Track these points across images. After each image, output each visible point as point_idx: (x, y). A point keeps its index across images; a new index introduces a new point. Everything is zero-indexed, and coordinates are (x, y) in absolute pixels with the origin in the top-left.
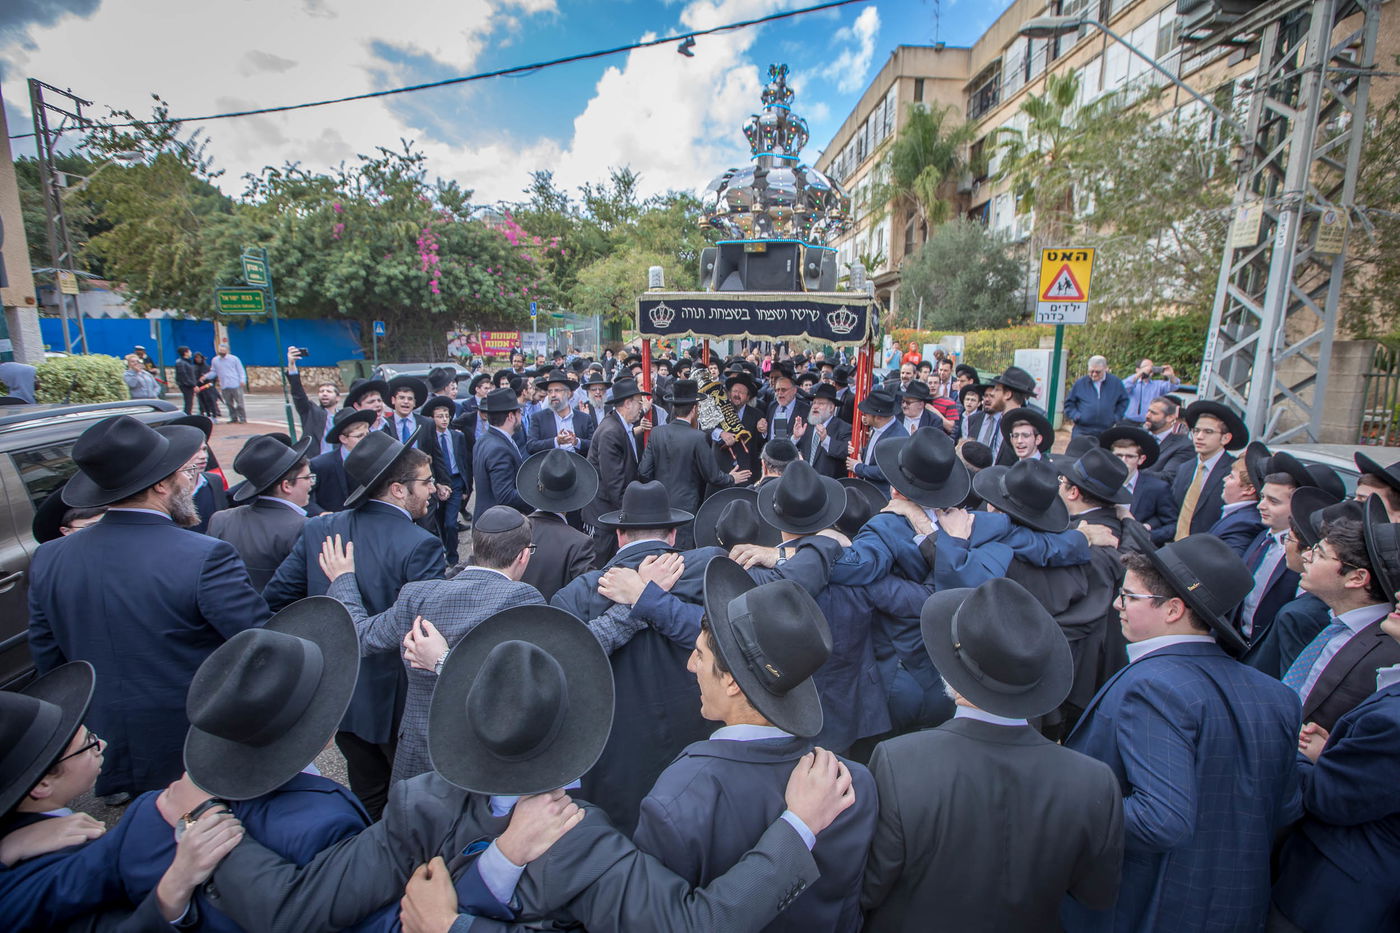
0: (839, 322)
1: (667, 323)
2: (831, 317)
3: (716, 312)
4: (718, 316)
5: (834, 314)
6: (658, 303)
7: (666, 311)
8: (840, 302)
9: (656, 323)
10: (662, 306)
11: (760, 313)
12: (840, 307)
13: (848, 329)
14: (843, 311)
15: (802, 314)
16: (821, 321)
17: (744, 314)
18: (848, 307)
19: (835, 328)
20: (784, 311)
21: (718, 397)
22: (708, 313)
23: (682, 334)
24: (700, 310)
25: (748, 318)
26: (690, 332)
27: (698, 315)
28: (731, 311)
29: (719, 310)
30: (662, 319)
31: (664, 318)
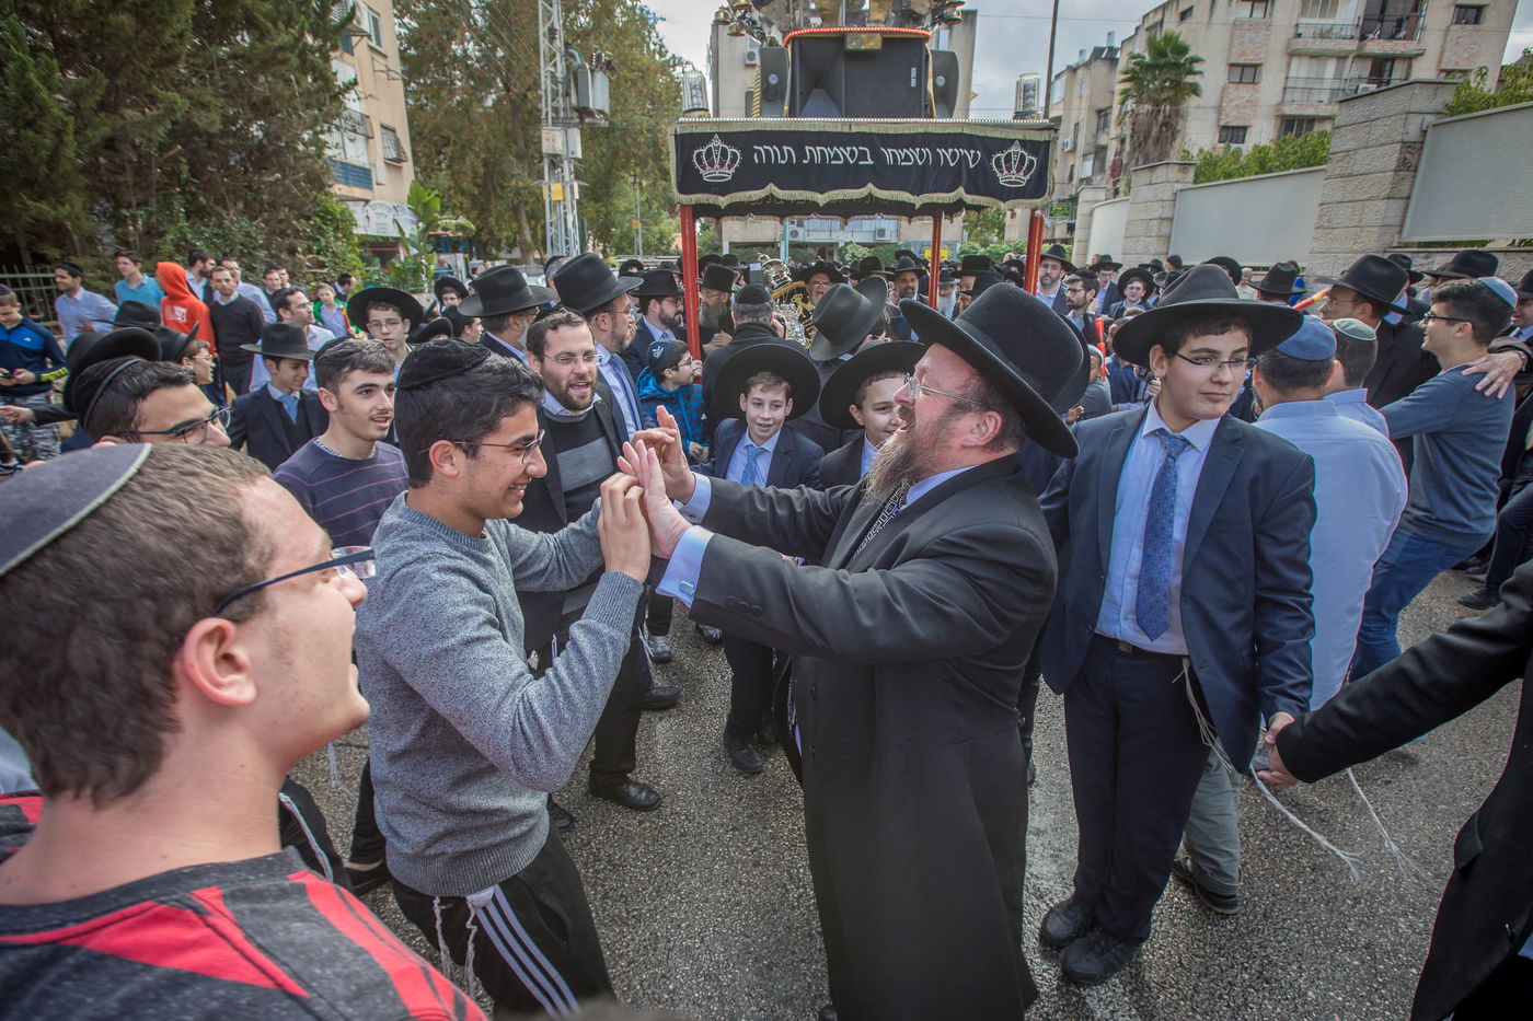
0: (1009, 169)
1: (728, 173)
2: (998, 161)
3: (815, 152)
4: (818, 159)
5: (1003, 156)
6: (709, 136)
7: (724, 153)
8: (1011, 135)
9: (707, 174)
10: (717, 143)
11: (888, 153)
12: (1012, 142)
13: (1023, 179)
14: (1015, 149)
15: (954, 156)
16: (983, 167)
17: (863, 156)
18: (1023, 143)
19: (1004, 178)
20: (926, 151)
21: (801, 305)
22: (801, 154)
23: (756, 192)
24: (785, 148)
25: (870, 162)
26: (772, 188)
27: (783, 158)
28: (840, 151)
29: (818, 148)
30: (717, 166)
31: (722, 165)
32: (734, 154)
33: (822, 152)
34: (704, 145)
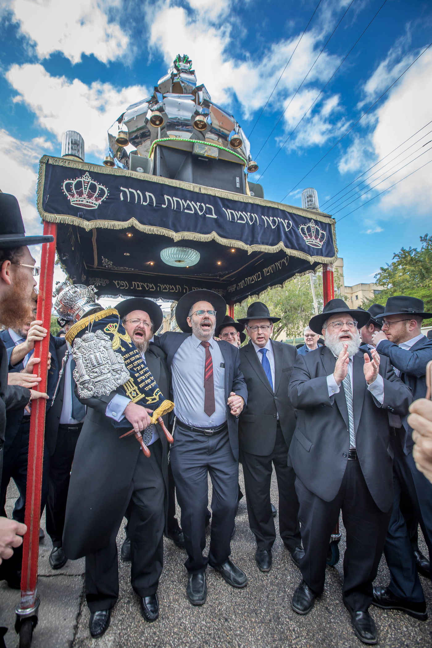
0: (310, 236)
1: (95, 203)
2: (303, 229)
3: (172, 201)
4: (174, 206)
5: (305, 227)
6: (80, 173)
7: (93, 187)
8: (309, 215)
9: (74, 200)
10: (87, 179)
11: (228, 212)
12: (309, 220)
13: (320, 244)
14: (311, 225)
15: (274, 222)
16: (293, 231)
17: (209, 211)
19: (308, 241)
20: (254, 215)
22: (161, 201)
23: (119, 223)
24: (147, 194)
25: (214, 216)
26: (133, 222)
27: (145, 200)
28: (192, 204)
29: (175, 199)
30: (85, 196)
31: (90, 196)
32: (102, 191)
33: (177, 201)
34: (74, 178)
